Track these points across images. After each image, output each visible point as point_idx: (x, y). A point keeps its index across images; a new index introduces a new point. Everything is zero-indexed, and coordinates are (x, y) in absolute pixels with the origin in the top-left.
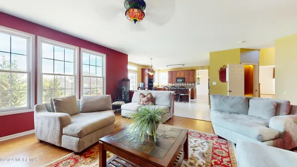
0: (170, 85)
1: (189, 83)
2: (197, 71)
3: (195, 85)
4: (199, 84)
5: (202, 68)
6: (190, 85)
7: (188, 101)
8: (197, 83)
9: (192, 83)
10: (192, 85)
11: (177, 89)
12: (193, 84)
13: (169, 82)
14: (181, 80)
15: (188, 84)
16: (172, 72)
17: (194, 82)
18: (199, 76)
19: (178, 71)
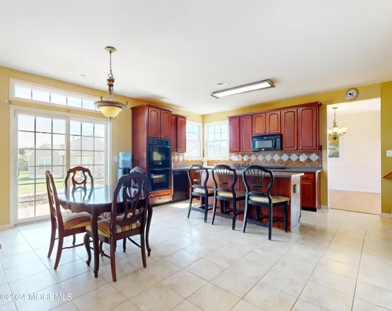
0: (236, 158)
1: (299, 151)
2: (330, 108)
3: (320, 161)
4: (336, 155)
5: (354, 93)
6: (303, 158)
7: (287, 227)
8: (328, 151)
9: (309, 152)
10: (309, 160)
11: (236, 177)
12: (314, 157)
13: (231, 151)
14: (269, 144)
15: (294, 157)
16: (239, 117)
17: (319, 149)
18: (335, 130)
19: (259, 114)
